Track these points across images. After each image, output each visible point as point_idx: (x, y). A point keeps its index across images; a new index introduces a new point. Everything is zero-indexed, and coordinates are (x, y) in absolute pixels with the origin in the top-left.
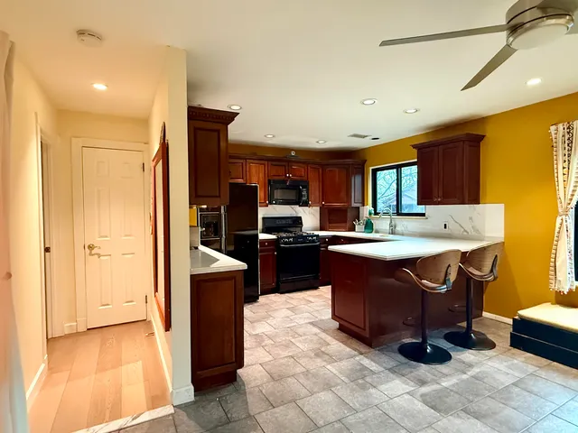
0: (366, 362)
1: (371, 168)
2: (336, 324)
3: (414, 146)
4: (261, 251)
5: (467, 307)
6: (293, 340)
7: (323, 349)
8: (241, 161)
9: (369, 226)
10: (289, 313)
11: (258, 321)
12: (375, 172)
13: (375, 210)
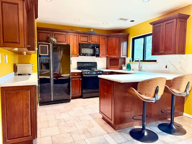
1: (132, 38)
2: (101, 116)
3: (151, 24)
4: (72, 78)
5: (171, 110)
6: (76, 124)
7: (89, 130)
8: (65, 33)
9: (129, 67)
10: (82, 108)
11: (64, 112)
12: (134, 40)
13: (133, 59)
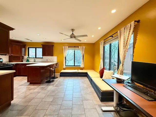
0: (42, 86)
1: (27, 47)
12: (28, 48)
13: (29, 57)
